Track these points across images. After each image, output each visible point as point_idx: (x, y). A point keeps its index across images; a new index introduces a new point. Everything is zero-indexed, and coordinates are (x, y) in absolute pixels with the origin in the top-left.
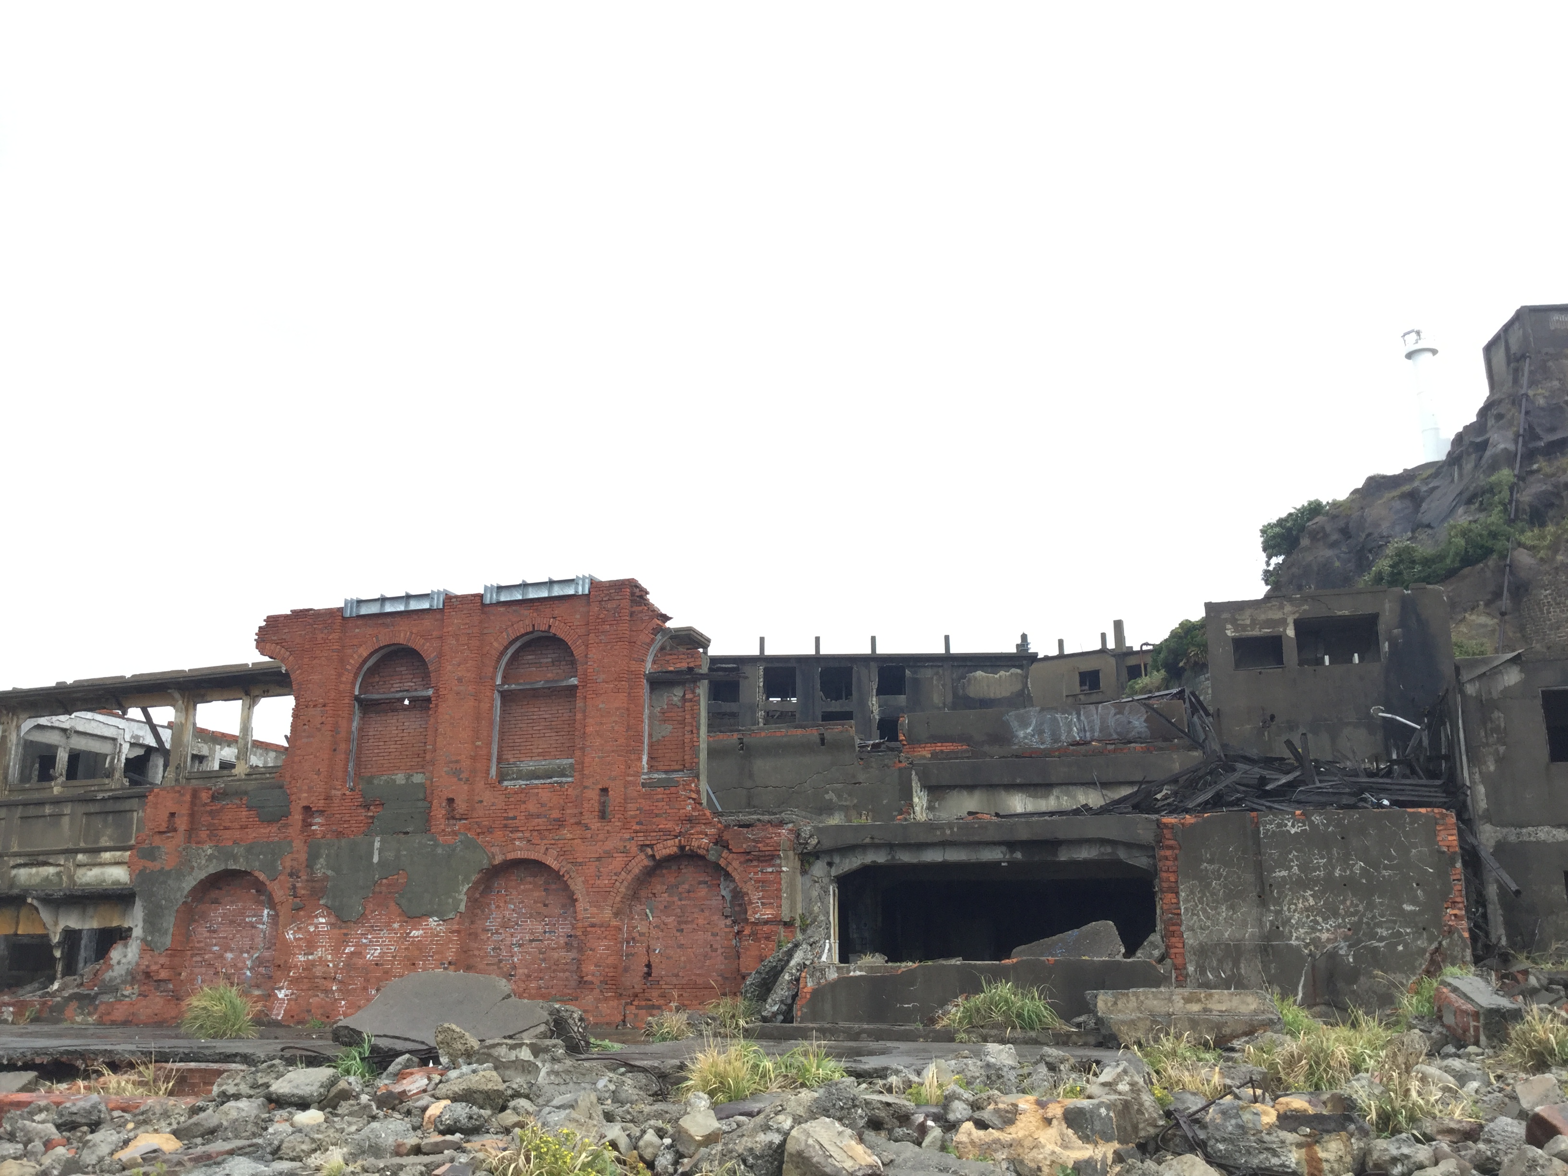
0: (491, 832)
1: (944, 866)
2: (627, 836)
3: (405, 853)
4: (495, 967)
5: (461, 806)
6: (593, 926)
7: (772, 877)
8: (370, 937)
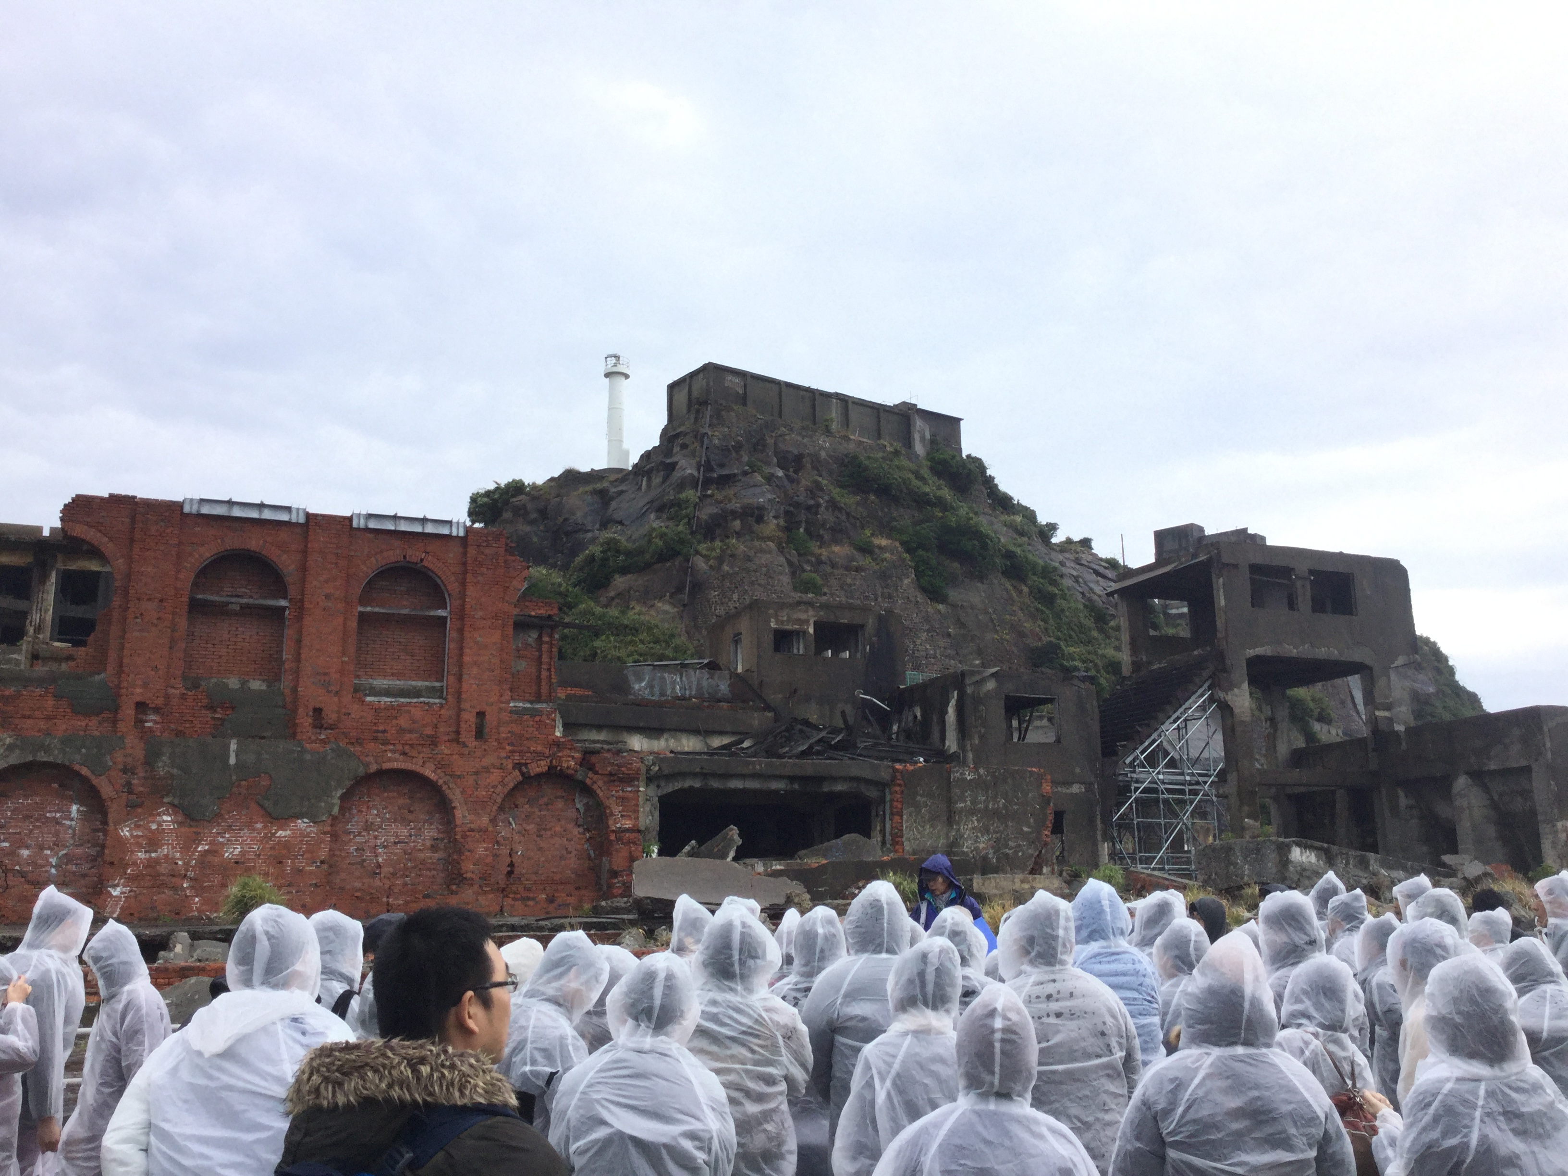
0: (360, 744)
1: (744, 791)
2: (503, 755)
3: (267, 757)
4: (359, 866)
5: (331, 716)
6: (472, 830)
7: (631, 795)
8: (227, 836)
